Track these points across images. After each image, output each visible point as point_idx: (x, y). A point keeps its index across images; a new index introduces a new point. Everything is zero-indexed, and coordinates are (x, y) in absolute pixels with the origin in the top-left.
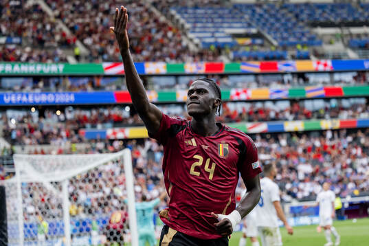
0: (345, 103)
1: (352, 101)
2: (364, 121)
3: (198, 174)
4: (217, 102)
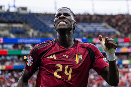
0: (8, 58)
1: (12, 57)
2: (16, 66)
3: (60, 77)
4: (75, 24)
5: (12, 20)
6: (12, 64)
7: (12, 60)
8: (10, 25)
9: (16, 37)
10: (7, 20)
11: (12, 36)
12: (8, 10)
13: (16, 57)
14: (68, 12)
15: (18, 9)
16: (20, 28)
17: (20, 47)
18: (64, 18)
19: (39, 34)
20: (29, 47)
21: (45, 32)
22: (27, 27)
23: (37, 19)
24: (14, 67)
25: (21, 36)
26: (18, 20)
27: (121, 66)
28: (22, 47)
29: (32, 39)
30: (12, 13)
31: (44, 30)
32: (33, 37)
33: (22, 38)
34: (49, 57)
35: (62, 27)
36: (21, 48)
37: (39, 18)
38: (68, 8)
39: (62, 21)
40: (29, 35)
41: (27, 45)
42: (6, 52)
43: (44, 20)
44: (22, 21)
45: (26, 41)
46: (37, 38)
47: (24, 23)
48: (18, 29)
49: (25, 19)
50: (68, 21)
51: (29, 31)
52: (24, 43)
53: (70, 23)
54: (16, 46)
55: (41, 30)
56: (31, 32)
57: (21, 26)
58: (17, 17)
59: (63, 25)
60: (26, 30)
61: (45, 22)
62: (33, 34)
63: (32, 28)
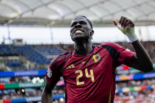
0: (6, 92)
1: (9, 91)
2: (15, 100)
3: (83, 83)
4: (92, 32)
5: (8, 53)
6: (9, 98)
7: (10, 94)
8: (6, 58)
9: (12, 70)
10: (2, 53)
11: (9, 69)
12: (3, 43)
13: (13, 91)
14: (84, 20)
15: (13, 41)
16: (16, 60)
17: (17, 80)
18: (80, 27)
19: (36, 66)
20: (27, 80)
21: (42, 64)
22: (23, 59)
23: (33, 51)
24: (12, 101)
25: (17, 68)
26: (13, 53)
27: (121, 94)
28: (19, 80)
29: (29, 71)
30: (8, 45)
31: (41, 61)
32: (30, 69)
33: (18, 71)
34: (67, 68)
35: (79, 36)
36: (19, 82)
37: (35, 49)
38: (84, 17)
39: (78, 30)
40: (26, 67)
41: (24, 78)
42: (3, 86)
43: (40, 51)
44: (18, 53)
45: (23, 73)
46: (34, 69)
47: (20, 55)
48: (14, 62)
49: (21, 51)
50: (84, 29)
51: (26, 63)
52: (21, 76)
53: (86, 31)
54: (13, 79)
55: (38, 62)
56: (28, 64)
57: (17, 58)
58: (12, 49)
59: (79, 34)
60: (22, 63)
61: (42, 53)
62: (30, 66)
63: (28, 60)
